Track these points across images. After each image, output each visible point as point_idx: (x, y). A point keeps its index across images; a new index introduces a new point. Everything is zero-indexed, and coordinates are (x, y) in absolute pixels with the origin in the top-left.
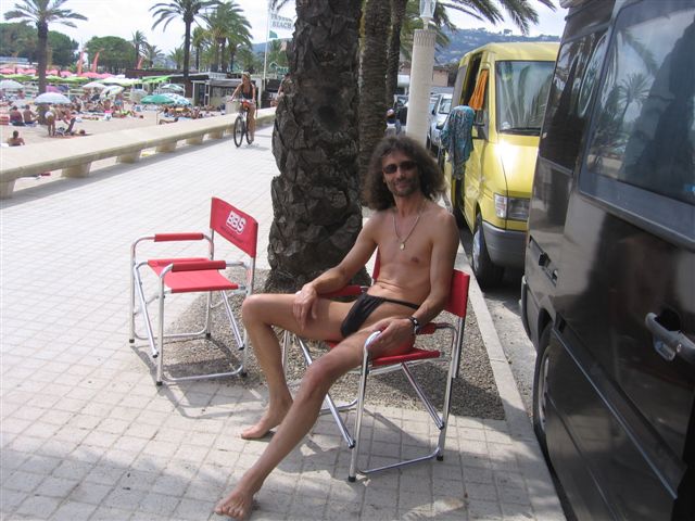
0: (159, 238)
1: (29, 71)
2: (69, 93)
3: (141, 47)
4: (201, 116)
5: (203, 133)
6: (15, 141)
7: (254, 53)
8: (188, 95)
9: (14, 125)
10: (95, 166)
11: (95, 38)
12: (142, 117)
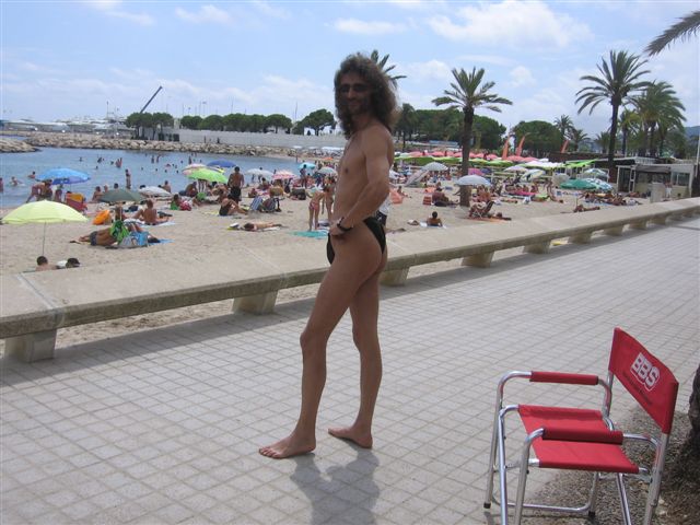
0: (537, 377)
1: (457, 154)
2: (492, 176)
3: (566, 131)
4: (624, 203)
5: (623, 223)
6: (434, 221)
7: (686, 136)
8: (612, 180)
9: (436, 205)
10: (498, 256)
11: (522, 123)
12: (561, 202)
